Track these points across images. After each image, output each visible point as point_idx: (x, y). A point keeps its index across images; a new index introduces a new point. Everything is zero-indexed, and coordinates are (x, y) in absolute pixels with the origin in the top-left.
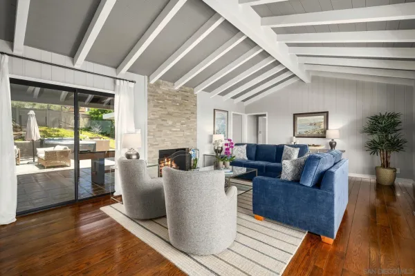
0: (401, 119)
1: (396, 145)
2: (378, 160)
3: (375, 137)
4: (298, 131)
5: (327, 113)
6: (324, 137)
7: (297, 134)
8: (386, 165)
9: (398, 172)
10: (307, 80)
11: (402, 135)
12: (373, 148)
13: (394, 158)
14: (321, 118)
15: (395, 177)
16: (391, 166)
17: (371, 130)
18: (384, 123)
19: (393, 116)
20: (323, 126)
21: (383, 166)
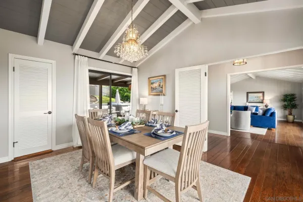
0: (297, 96)
1: (294, 106)
2: (287, 112)
3: (286, 103)
4: (249, 100)
5: (264, 92)
6: (262, 103)
7: (249, 101)
8: (290, 114)
9: (296, 117)
10: (254, 77)
11: (297, 102)
12: (285, 107)
13: (294, 111)
14: (261, 95)
15: (294, 119)
16: (292, 114)
17: (284, 100)
18: (289, 98)
19: (293, 95)
20: (262, 98)
21: (289, 115)
